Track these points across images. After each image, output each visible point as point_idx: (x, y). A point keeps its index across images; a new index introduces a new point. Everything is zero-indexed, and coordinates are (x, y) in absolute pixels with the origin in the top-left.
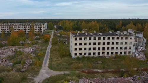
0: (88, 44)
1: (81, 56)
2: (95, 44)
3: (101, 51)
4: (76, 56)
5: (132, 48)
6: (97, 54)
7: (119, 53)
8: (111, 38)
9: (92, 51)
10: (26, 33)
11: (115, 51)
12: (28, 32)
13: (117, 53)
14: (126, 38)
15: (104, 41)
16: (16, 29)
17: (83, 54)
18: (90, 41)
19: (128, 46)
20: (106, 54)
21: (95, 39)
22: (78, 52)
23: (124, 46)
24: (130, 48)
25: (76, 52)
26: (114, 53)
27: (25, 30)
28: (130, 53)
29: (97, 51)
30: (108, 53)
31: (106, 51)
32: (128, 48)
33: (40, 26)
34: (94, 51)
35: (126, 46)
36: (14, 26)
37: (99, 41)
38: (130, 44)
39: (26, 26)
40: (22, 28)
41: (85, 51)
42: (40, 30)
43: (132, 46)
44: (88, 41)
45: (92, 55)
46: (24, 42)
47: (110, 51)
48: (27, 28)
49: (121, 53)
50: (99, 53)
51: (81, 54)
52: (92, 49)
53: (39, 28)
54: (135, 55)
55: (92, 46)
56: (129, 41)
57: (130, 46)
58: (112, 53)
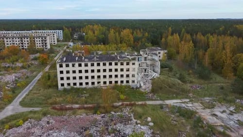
0: (77, 72)
1: (69, 87)
2: (87, 71)
3: (96, 80)
4: (63, 87)
5: (136, 76)
6: (90, 84)
7: (119, 83)
8: (107, 64)
9: (84, 81)
10: (23, 49)
11: (113, 80)
12: (26, 48)
13: (116, 82)
14: (128, 64)
15: (99, 68)
16: (9, 43)
17: (72, 85)
18: (80, 68)
19: (131, 73)
20: (102, 84)
21: (86, 65)
22: (65, 82)
23: (125, 73)
24: (133, 76)
25: (62, 82)
26: (113, 82)
27: (22, 44)
28: (134, 82)
29: (90, 81)
30: (105, 83)
31: (102, 80)
32: (131, 76)
33: (44, 38)
34: (87, 81)
35: (128, 73)
36: (5, 39)
37: (93, 68)
38: (132, 71)
39: (23, 39)
40: (17, 41)
41: (75, 81)
42: (44, 44)
43: (135, 73)
44: (77, 68)
45: (84, 85)
46: (11, 65)
47: (107, 80)
48: (25, 41)
49: (122, 82)
50: (93, 83)
51: (69, 84)
52: (84, 78)
53: (42, 41)
54: (140, 85)
55: (84, 75)
56: (131, 66)
57: (133, 73)
58: (111, 82)
